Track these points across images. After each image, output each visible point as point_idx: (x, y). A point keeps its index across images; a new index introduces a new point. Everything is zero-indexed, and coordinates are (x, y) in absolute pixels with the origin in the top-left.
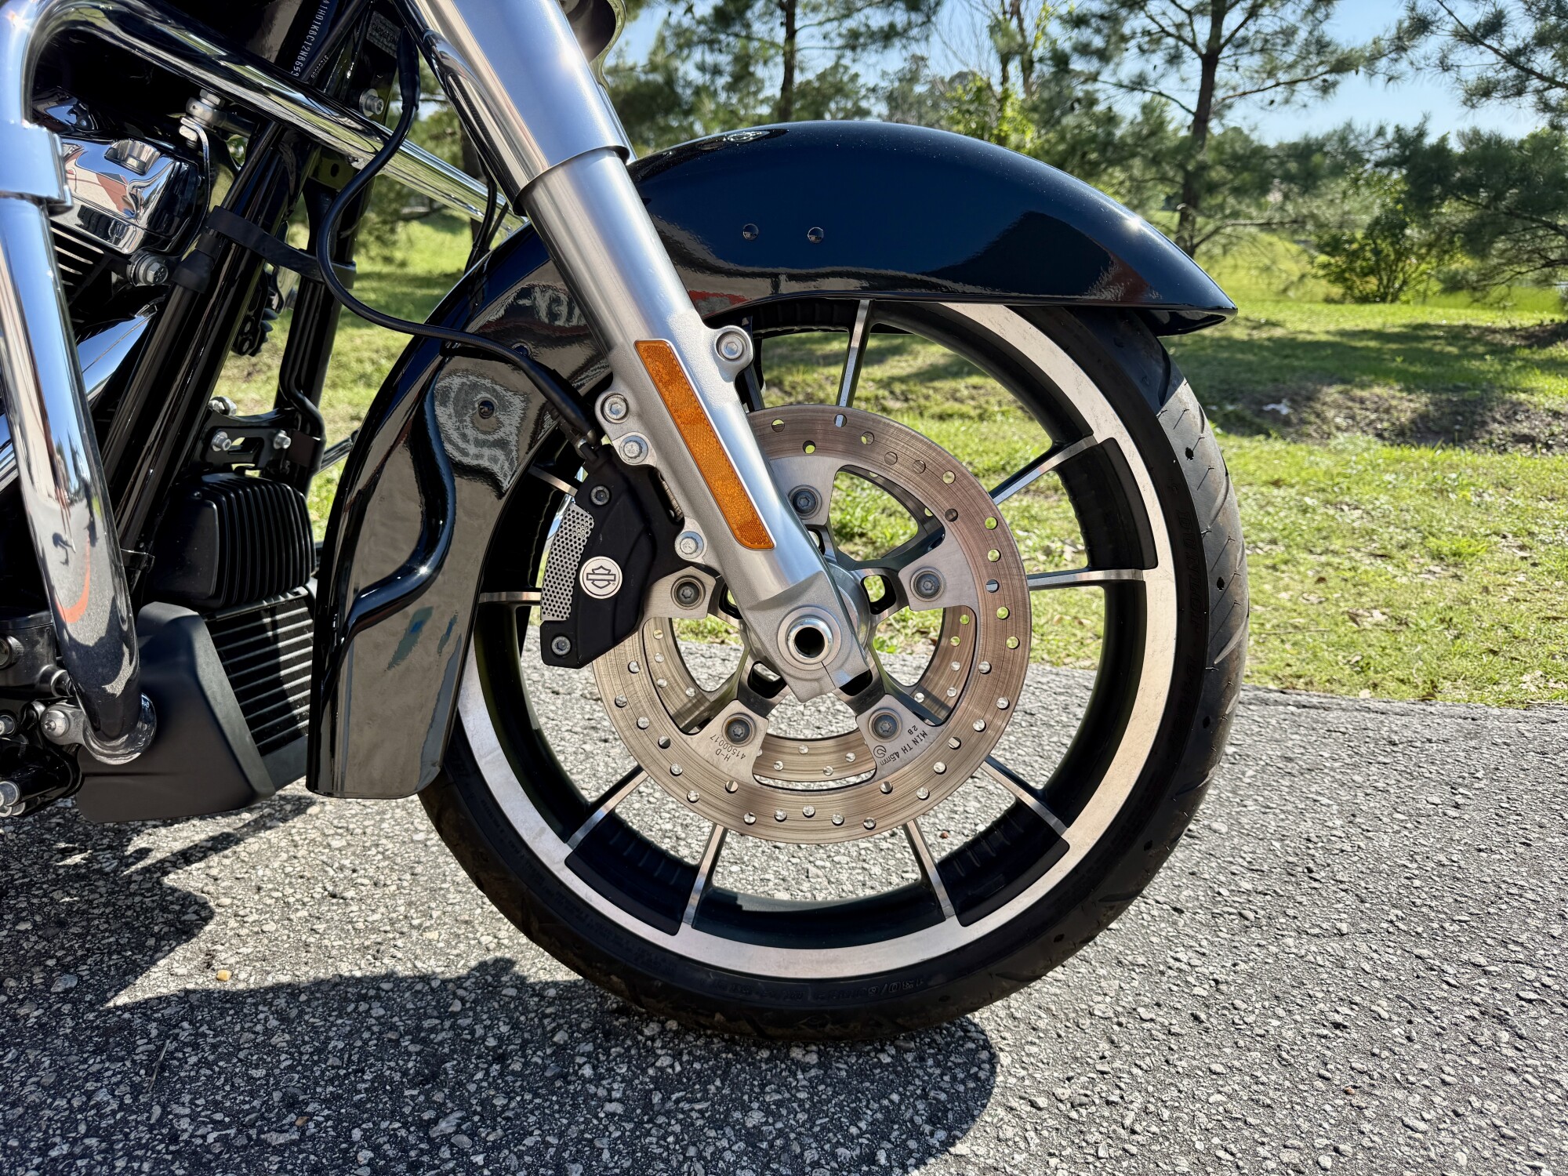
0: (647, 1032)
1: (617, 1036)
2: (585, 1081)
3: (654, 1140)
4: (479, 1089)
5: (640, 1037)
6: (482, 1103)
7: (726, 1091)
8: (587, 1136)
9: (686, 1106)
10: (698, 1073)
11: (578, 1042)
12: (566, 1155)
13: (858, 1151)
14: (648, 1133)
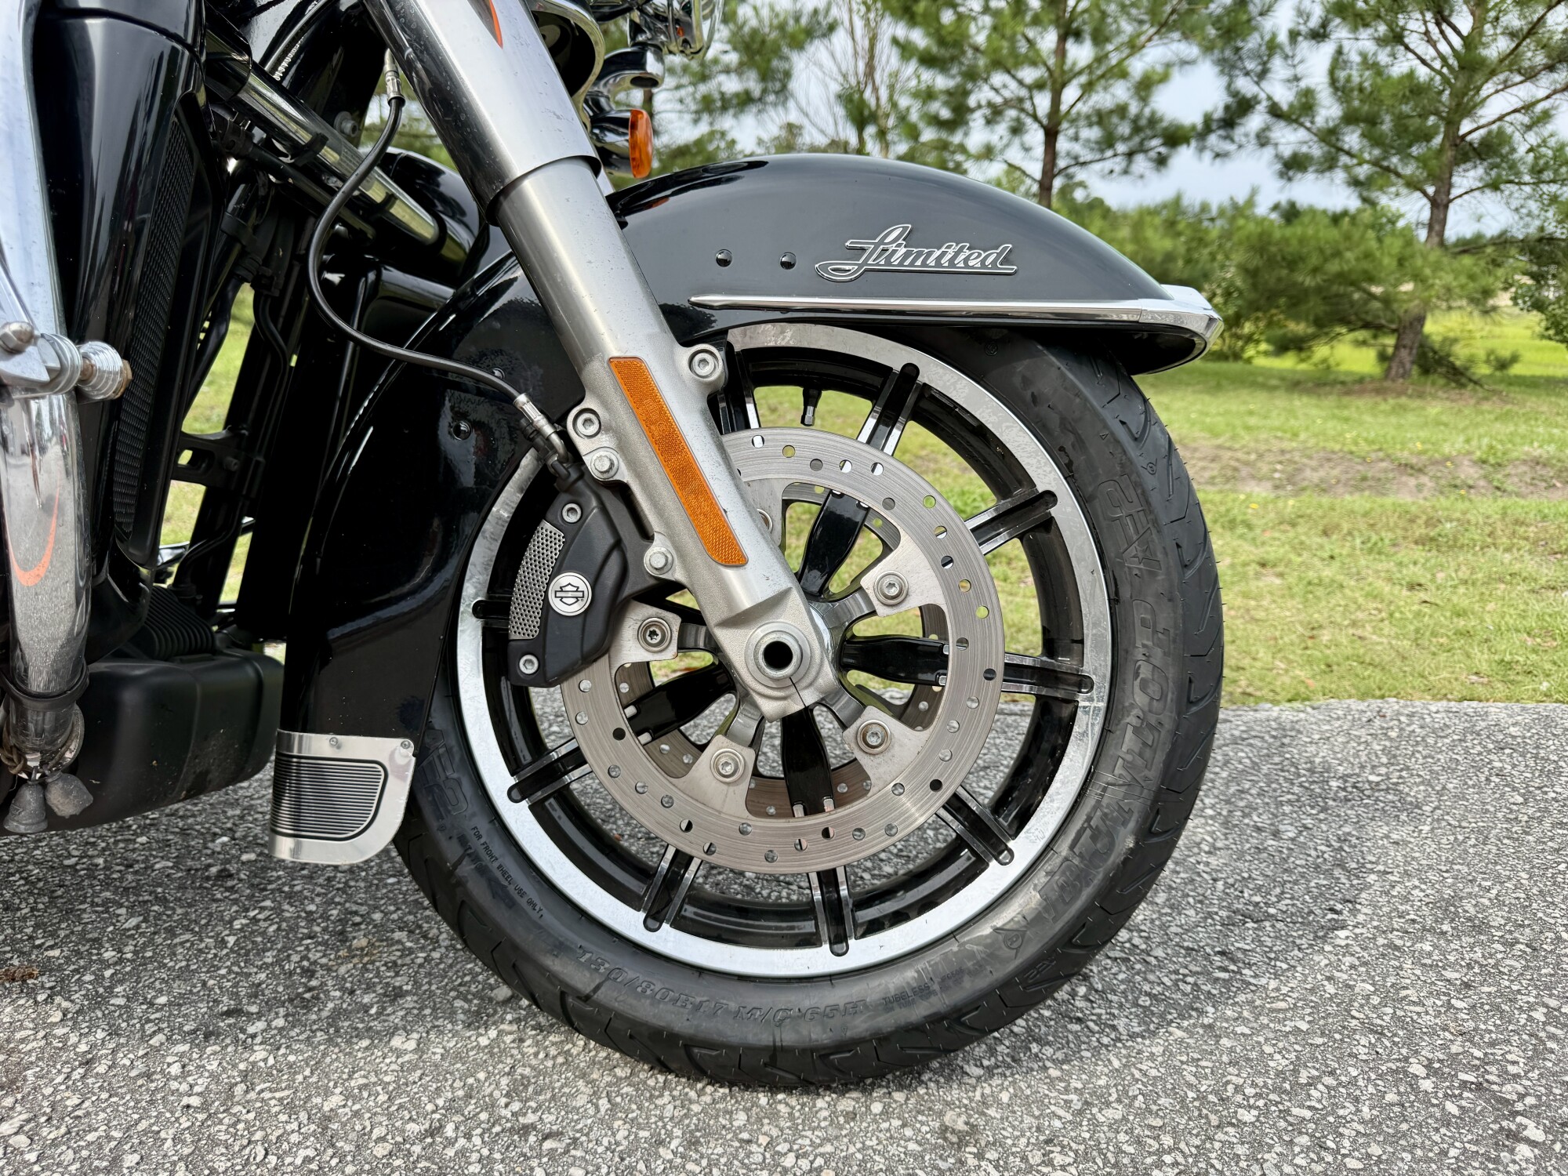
0: (251, 1030)
1: (218, 1035)
2: (169, 1077)
3: (224, 1128)
4: (55, 1091)
5: (241, 1036)
6: (53, 1106)
7: (314, 1079)
8: (155, 1128)
9: (267, 1095)
10: (290, 1066)
11: (175, 1043)
12: (126, 1147)
13: (427, 1126)
14: (221, 1122)
